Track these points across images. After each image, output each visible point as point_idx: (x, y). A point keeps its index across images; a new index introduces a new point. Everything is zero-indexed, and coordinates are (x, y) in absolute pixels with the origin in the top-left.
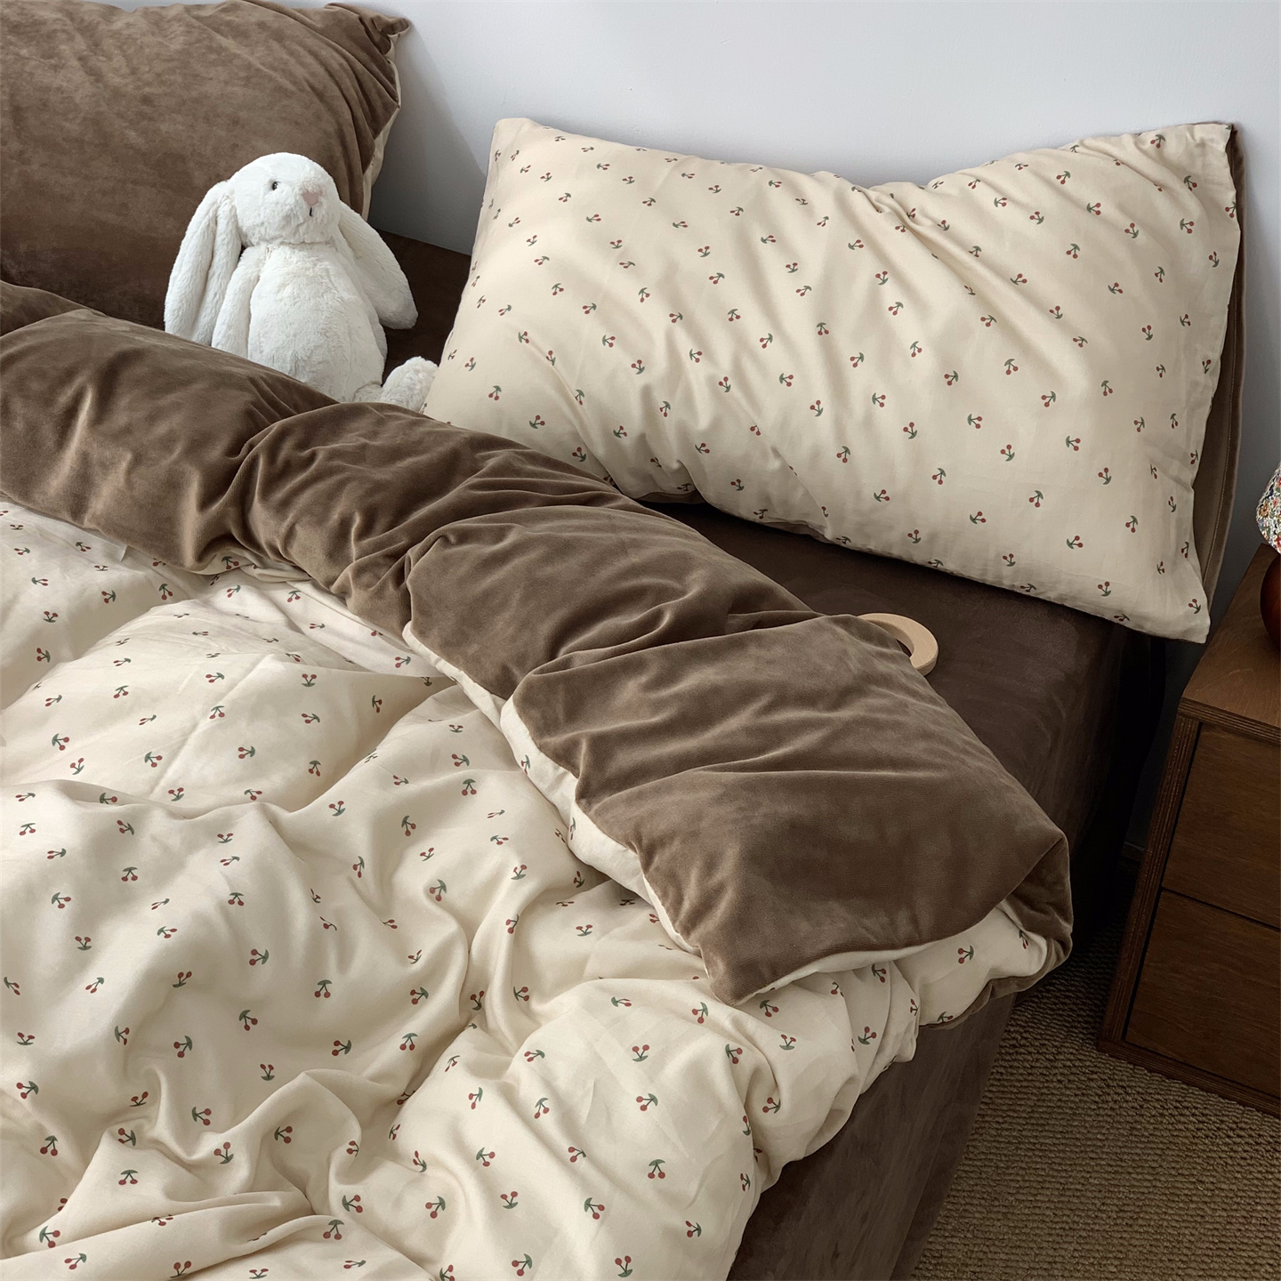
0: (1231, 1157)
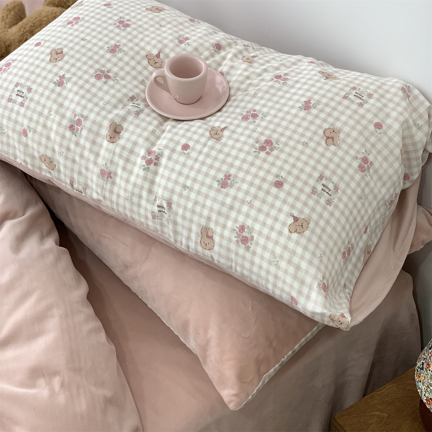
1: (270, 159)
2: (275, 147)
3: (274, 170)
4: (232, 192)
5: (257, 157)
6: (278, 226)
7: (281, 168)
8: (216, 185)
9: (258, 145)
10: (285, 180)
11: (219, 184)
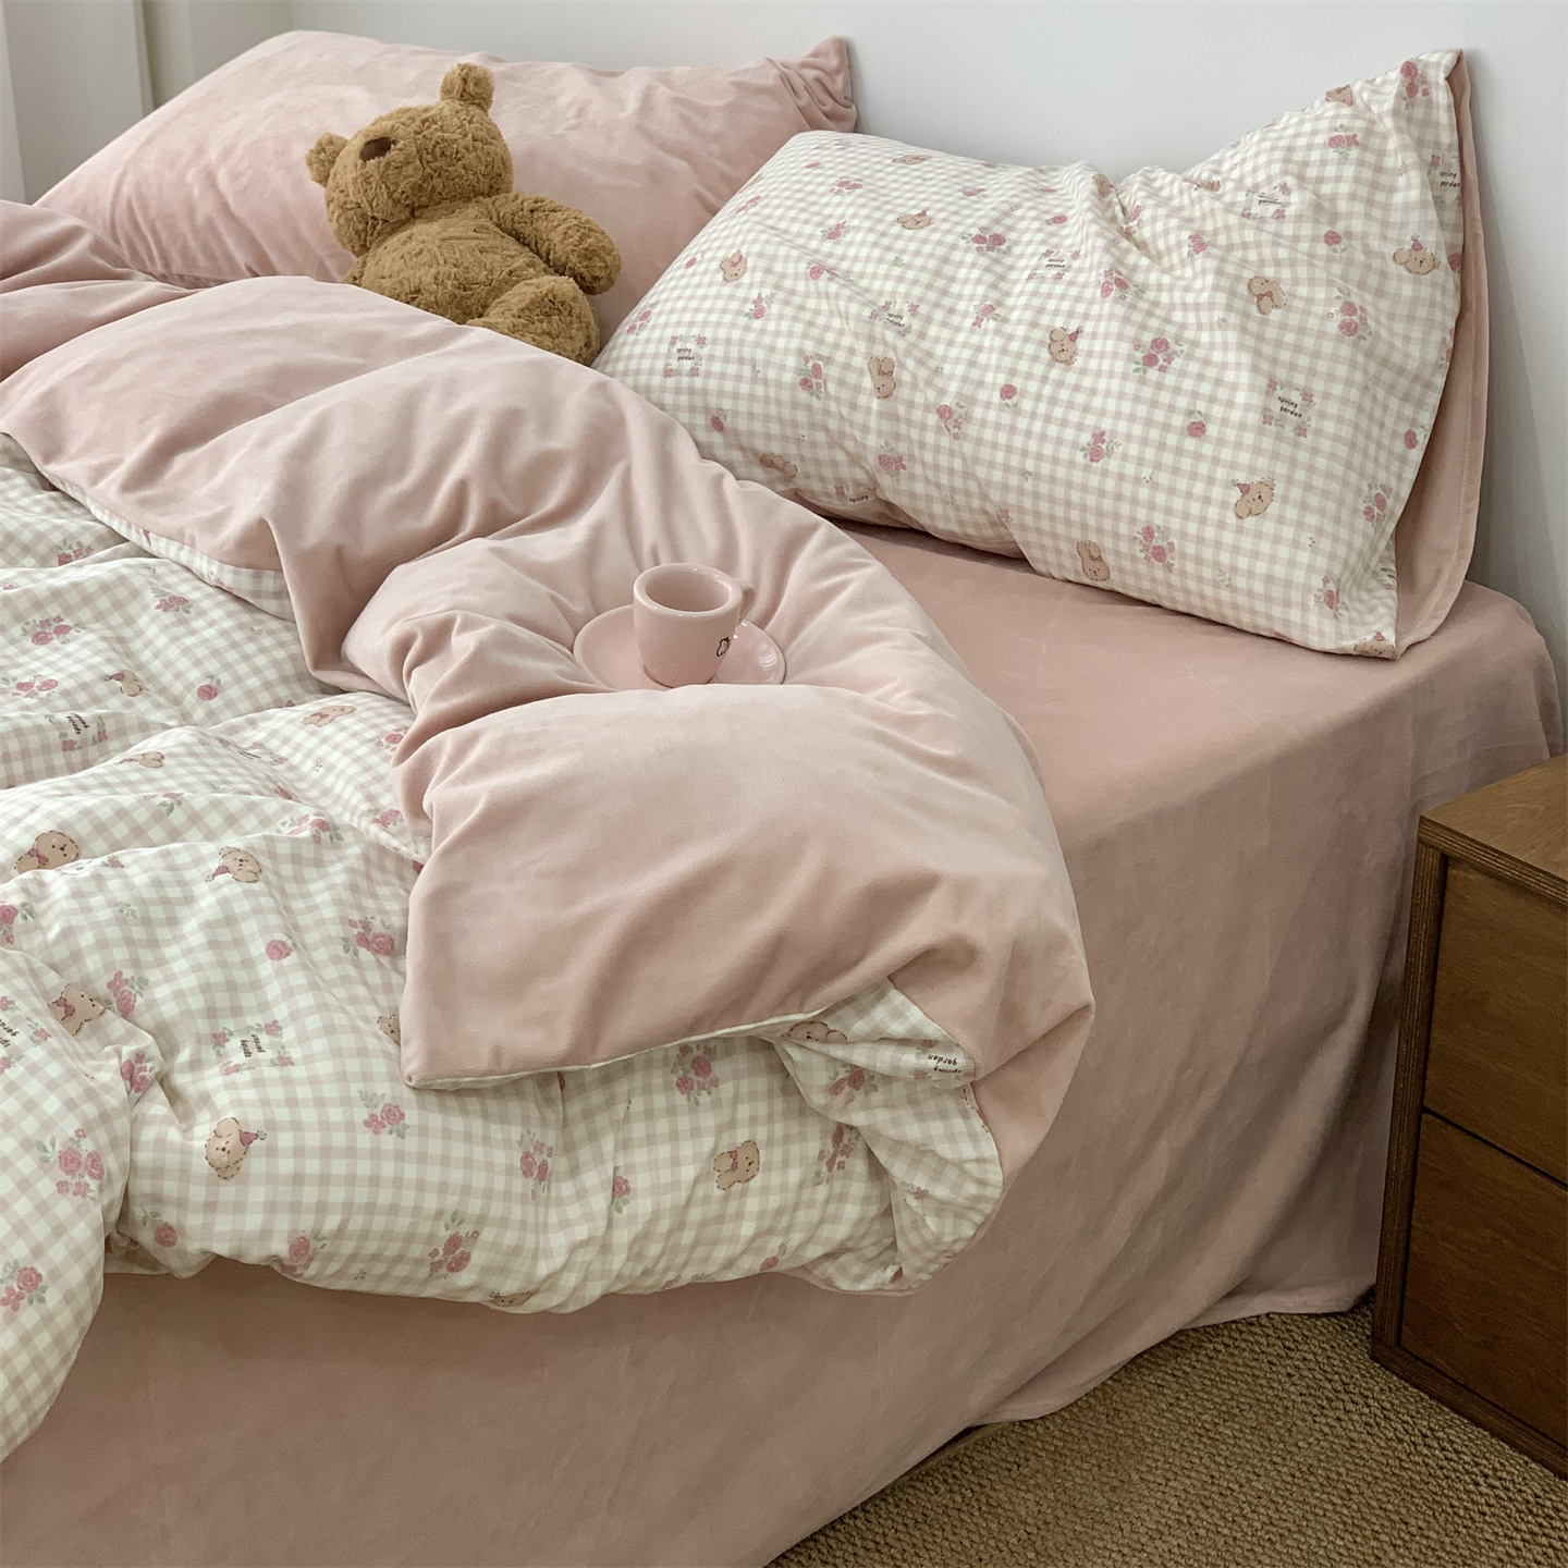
0: (1466, 1508)
1: (1170, 380)
2: (1175, 352)
3: (1183, 402)
4: (1113, 465)
5: (1142, 381)
6: (1213, 512)
7: (1195, 395)
8: (1080, 458)
9: (1139, 355)
10: (1208, 417)
11: (1085, 456)
